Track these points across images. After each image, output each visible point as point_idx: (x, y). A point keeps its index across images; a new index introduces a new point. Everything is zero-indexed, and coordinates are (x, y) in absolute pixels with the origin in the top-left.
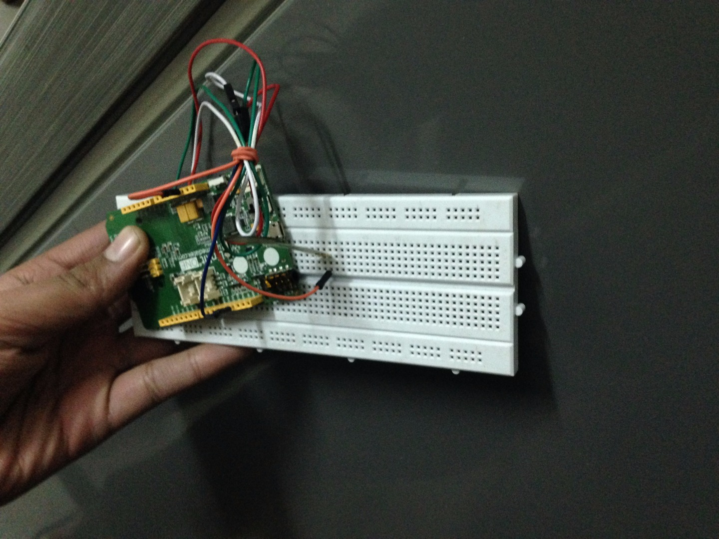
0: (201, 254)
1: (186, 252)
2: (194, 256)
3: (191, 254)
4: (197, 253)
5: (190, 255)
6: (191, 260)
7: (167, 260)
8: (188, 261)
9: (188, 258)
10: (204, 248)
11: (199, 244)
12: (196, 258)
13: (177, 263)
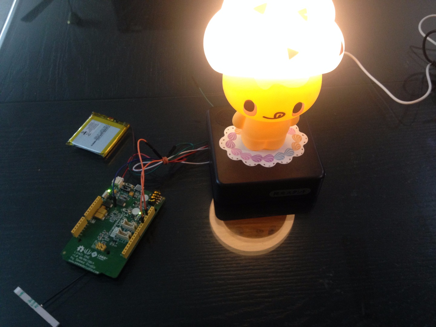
0: (117, 224)
1: (110, 230)
2: (115, 227)
3: (113, 227)
4: (115, 225)
5: (112, 229)
6: (114, 230)
7: (104, 240)
8: (113, 232)
9: (113, 230)
10: (117, 220)
11: (113, 222)
12: (116, 227)
13: (109, 237)
